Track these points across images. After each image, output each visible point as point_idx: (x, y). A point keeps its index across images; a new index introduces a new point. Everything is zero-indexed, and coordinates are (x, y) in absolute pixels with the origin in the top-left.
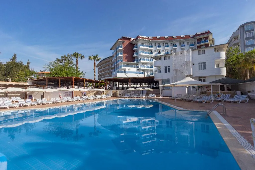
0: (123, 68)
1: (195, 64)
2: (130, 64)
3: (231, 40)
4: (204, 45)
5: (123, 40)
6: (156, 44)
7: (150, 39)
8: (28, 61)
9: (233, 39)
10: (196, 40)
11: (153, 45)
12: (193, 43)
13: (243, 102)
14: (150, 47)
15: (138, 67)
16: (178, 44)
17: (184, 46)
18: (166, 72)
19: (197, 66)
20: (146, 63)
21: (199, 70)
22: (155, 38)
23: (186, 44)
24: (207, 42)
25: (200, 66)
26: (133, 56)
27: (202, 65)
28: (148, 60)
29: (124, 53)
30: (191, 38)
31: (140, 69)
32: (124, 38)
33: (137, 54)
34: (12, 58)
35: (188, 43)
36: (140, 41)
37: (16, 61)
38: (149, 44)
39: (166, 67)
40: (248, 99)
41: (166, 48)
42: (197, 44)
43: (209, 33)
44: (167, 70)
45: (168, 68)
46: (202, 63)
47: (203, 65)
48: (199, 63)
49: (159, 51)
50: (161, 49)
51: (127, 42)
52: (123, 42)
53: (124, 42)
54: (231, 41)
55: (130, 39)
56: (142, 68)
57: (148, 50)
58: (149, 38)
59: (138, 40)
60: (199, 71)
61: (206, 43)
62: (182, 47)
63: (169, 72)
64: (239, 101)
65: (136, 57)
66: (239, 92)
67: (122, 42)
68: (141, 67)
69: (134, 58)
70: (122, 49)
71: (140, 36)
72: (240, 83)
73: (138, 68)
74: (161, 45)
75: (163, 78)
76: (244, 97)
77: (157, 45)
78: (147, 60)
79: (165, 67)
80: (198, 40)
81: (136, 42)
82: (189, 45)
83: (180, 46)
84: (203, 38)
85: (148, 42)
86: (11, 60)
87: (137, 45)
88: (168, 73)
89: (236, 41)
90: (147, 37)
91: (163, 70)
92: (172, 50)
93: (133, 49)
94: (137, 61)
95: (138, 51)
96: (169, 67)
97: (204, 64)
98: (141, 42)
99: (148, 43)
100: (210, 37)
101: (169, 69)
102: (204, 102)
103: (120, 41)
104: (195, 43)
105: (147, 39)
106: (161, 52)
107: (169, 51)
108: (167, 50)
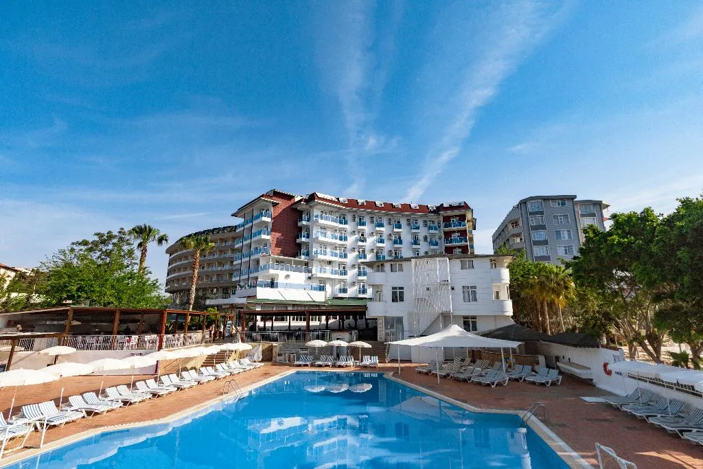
0: (272, 271)
1: (455, 289)
2: (290, 262)
3: (507, 226)
4: (458, 231)
5: (275, 198)
6: (356, 216)
7: (343, 204)
9: (511, 225)
10: (442, 219)
11: (349, 217)
12: (436, 224)
13: (553, 384)
14: (341, 223)
15: (310, 271)
16: (403, 222)
17: (418, 228)
18: (395, 299)
20: (330, 263)
21: (464, 301)
22: (353, 203)
23: (420, 223)
24: (463, 225)
25: (466, 293)
26: (298, 241)
27: (469, 292)
28: (336, 255)
29: (273, 230)
30: (431, 212)
31: (314, 276)
32: (277, 194)
33: (308, 237)
35: (425, 222)
36: (319, 207)
38: (338, 215)
39: (396, 288)
40: (560, 377)
41: (378, 229)
42: (445, 229)
43: (466, 207)
44: (398, 296)
45: (398, 291)
46: (469, 287)
48: (463, 287)
49: (363, 235)
50: (367, 229)
51: (283, 204)
52: (275, 205)
53: (278, 204)
55: (290, 197)
56: (319, 275)
57: (336, 230)
58: (338, 202)
59: (312, 203)
60: (465, 303)
61: (462, 227)
62: (414, 231)
64: (547, 383)
65: (307, 244)
66: (542, 359)
67: (270, 202)
68: (316, 271)
69: (299, 246)
70: (269, 220)
71: (320, 195)
72: (543, 340)
73: (310, 274)
74: (367, 219)
75: (388, 315)
76: (554, 375)
77: (357, 220)
78: (332, 255)
79: (393, 288)
80: (447, 219)
81: (307, 207)
82: (428, 228)
83: (408, 228)
84: (456, 216)
85: (338, 210)
87: (309, 214)
88: (399, 304)
89: (516, 231)
90: (334, 199)
91: (387, 294)
92: (390, 235)
93: (299, 224)
94: (308, 254)
95: (311, 230)
96: (402, 288)
97: (473, 290)
98: (320, 209)
99: (338, 212)
100: (469, 216)
101: (402, 293)
102: (493, 385)
103: (267, 201)
104: (439, 224)
105: (334, 202)
106: (366, 236)
107: (384, 237)
108: (381, 233)
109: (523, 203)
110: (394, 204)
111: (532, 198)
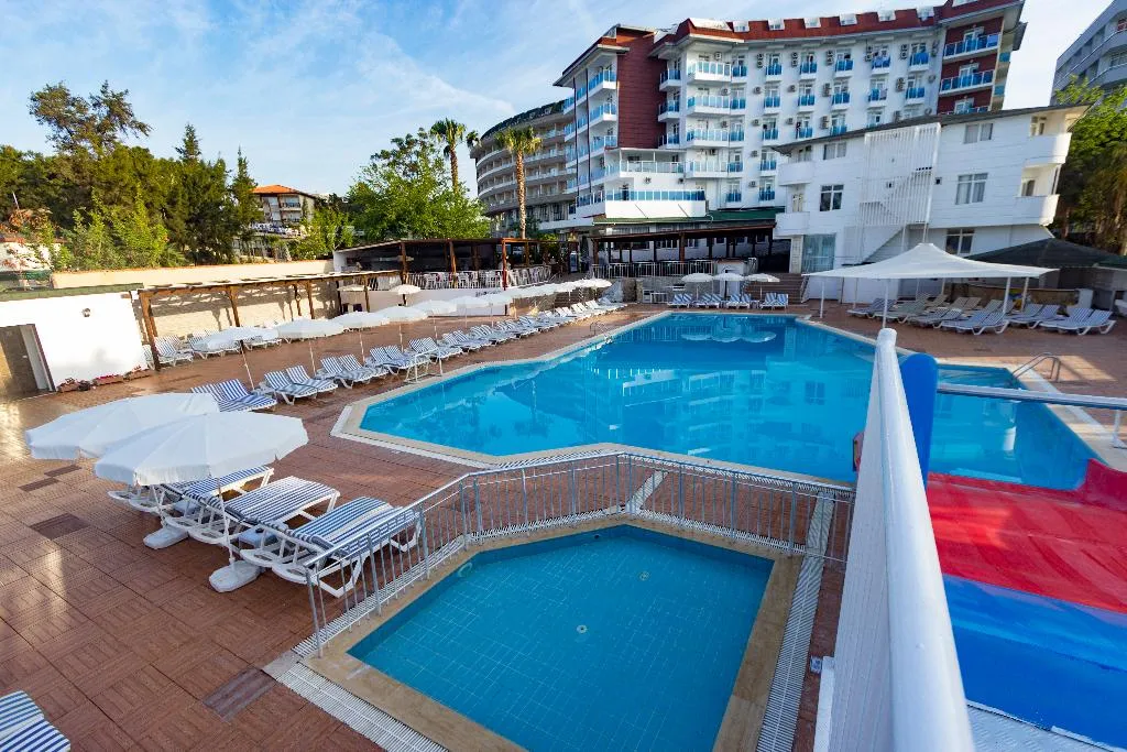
0: (624, 174)
1: (943, 181)
2: (650, 156)
3: (1103, 28)
5: (620, 42)
6: (764, 56)
7: (740, 35)
8: (240, 153)
9: (1114, 26)
10: (943, 36)
11: (751, 61)
12: (928, 50)
13: (1093, 332)
14: (735, 74)
15: (681, 169)
16: (858, 55)
17: (887, 64)
18: (825, 206)
19: (950, 185)
20: (713, 151)
21: (957, 203)
22: (758, 30)
23: (894, 52)
24: (991, 45)
25: (964, 189)
26: (661, 117)
27: (970, 184)
28: (724, 136)
31: (688, 176)
32: (622, 34)
33: (677, 109)
34: (182, 145)
35: (904, 48)
36: (695, 48)
37: (200, 157)
38: (729, 58)
40: (1112, 322)
41: (804, 76)
42: (946, 58)
44: (831, 199)
45: (833, 192)
46: (971, 176)
47: (973, 186)
48: (960, 177)
49: (774, 92)
50: (783, 79)
51: (635, 53)
52: (621, 55)
53: (625, 52)
54: (1101, 32)
55: (646, 36)
56: (696, 174)
57: (725, 90)
58: (731, 31)
59: (684, 42)
60: (957, 206)
61: (987, 49)
62: (876, 71)
63: (837, 206)
64: (1081, 330)
65: (675, 123)
66: (1086, 295)
67: (614, 51)
68: (692, 167)
69: (664, 126)
70: (613, 85)
71: (698, 22)
73: (682, 174)
74: (784, 60)
75: (812, 232)
76: (1101, 318)
78: (718, 138)
79: (824, 188)
80: (955, 35)
81: (674, 51)
82: (907, 61)
83: (867, 65)
84: (978, 24)
85: (730, 48)
86: (182, 155)
87: (678, 64)
88: (832, 212)
90: (723, 26)
91: (813, 199)
92: (827, 85)
93: (662, 86)
94: (677, 140)
95: (681, 93)
96: (840, 187)
97: (978, 181)
98: (696, 52)
99: (729, 52)
100: (1010, 20)
101: (838, 196)
102: (977, 332)
103: (608, 50)
104: (935, 47)
106: (780, 94)
107: (815, 91)
108: (809, 85)
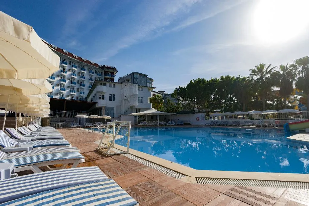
4: (110, 79)
12: (101, 74)
16: (86, 68)
17: (93, 73)
18: (110, 100)
21: (138, 103)
27: (140, 99)
30: (100, 67)
35: (96, 71)
39: (111, 95)
41: (73, 68)
42: (104, 76)
43: (114, 69)
44: (112, 98)
45: (112, 96)
46: (140, 97)
49: (64, 69)
50: (67, 66)
61: (112, 77)
62: (91, 74)
63: (114, 100)
75: (108, 106)
77: (62, 61)
80: (106, 72)
82: (97, 74)
83: (88, 72)
84: (110, 72)
88: (112, 101)
91: (107, 97)
92: (79, 73)
96: (114, 95)
101: (114, 97)
104: (102, 73)
106: (66, 70)
107: (76, 73)
108: (74, 71)
109: (133, 73)
110: (82, 58)
111: (135, 73)
